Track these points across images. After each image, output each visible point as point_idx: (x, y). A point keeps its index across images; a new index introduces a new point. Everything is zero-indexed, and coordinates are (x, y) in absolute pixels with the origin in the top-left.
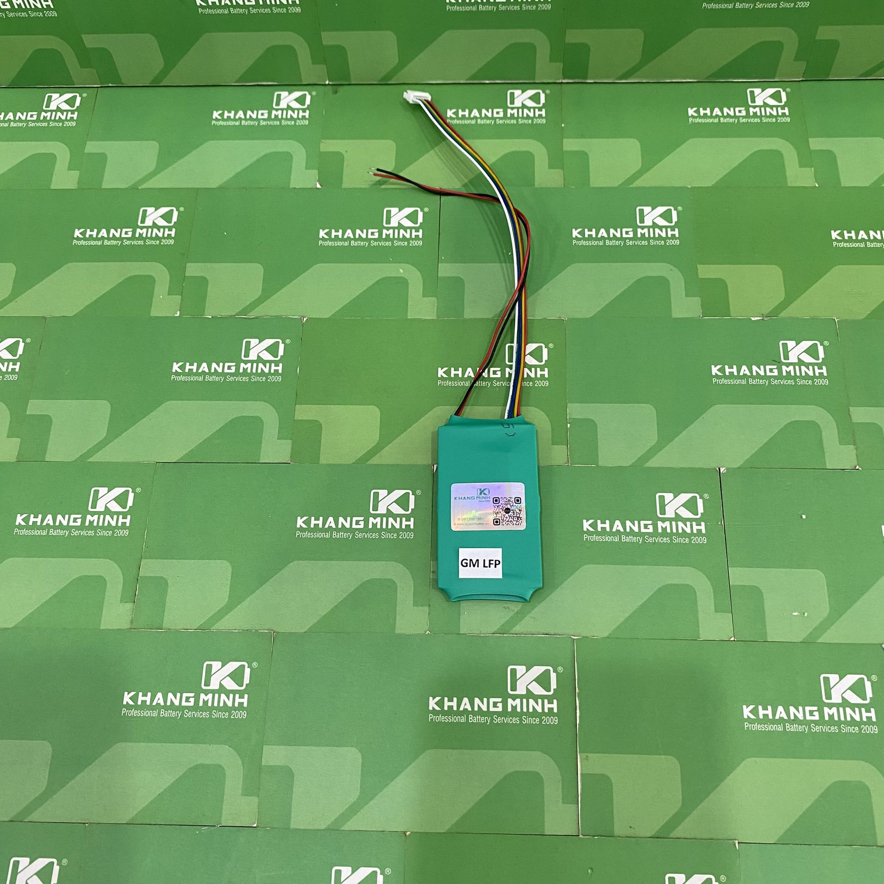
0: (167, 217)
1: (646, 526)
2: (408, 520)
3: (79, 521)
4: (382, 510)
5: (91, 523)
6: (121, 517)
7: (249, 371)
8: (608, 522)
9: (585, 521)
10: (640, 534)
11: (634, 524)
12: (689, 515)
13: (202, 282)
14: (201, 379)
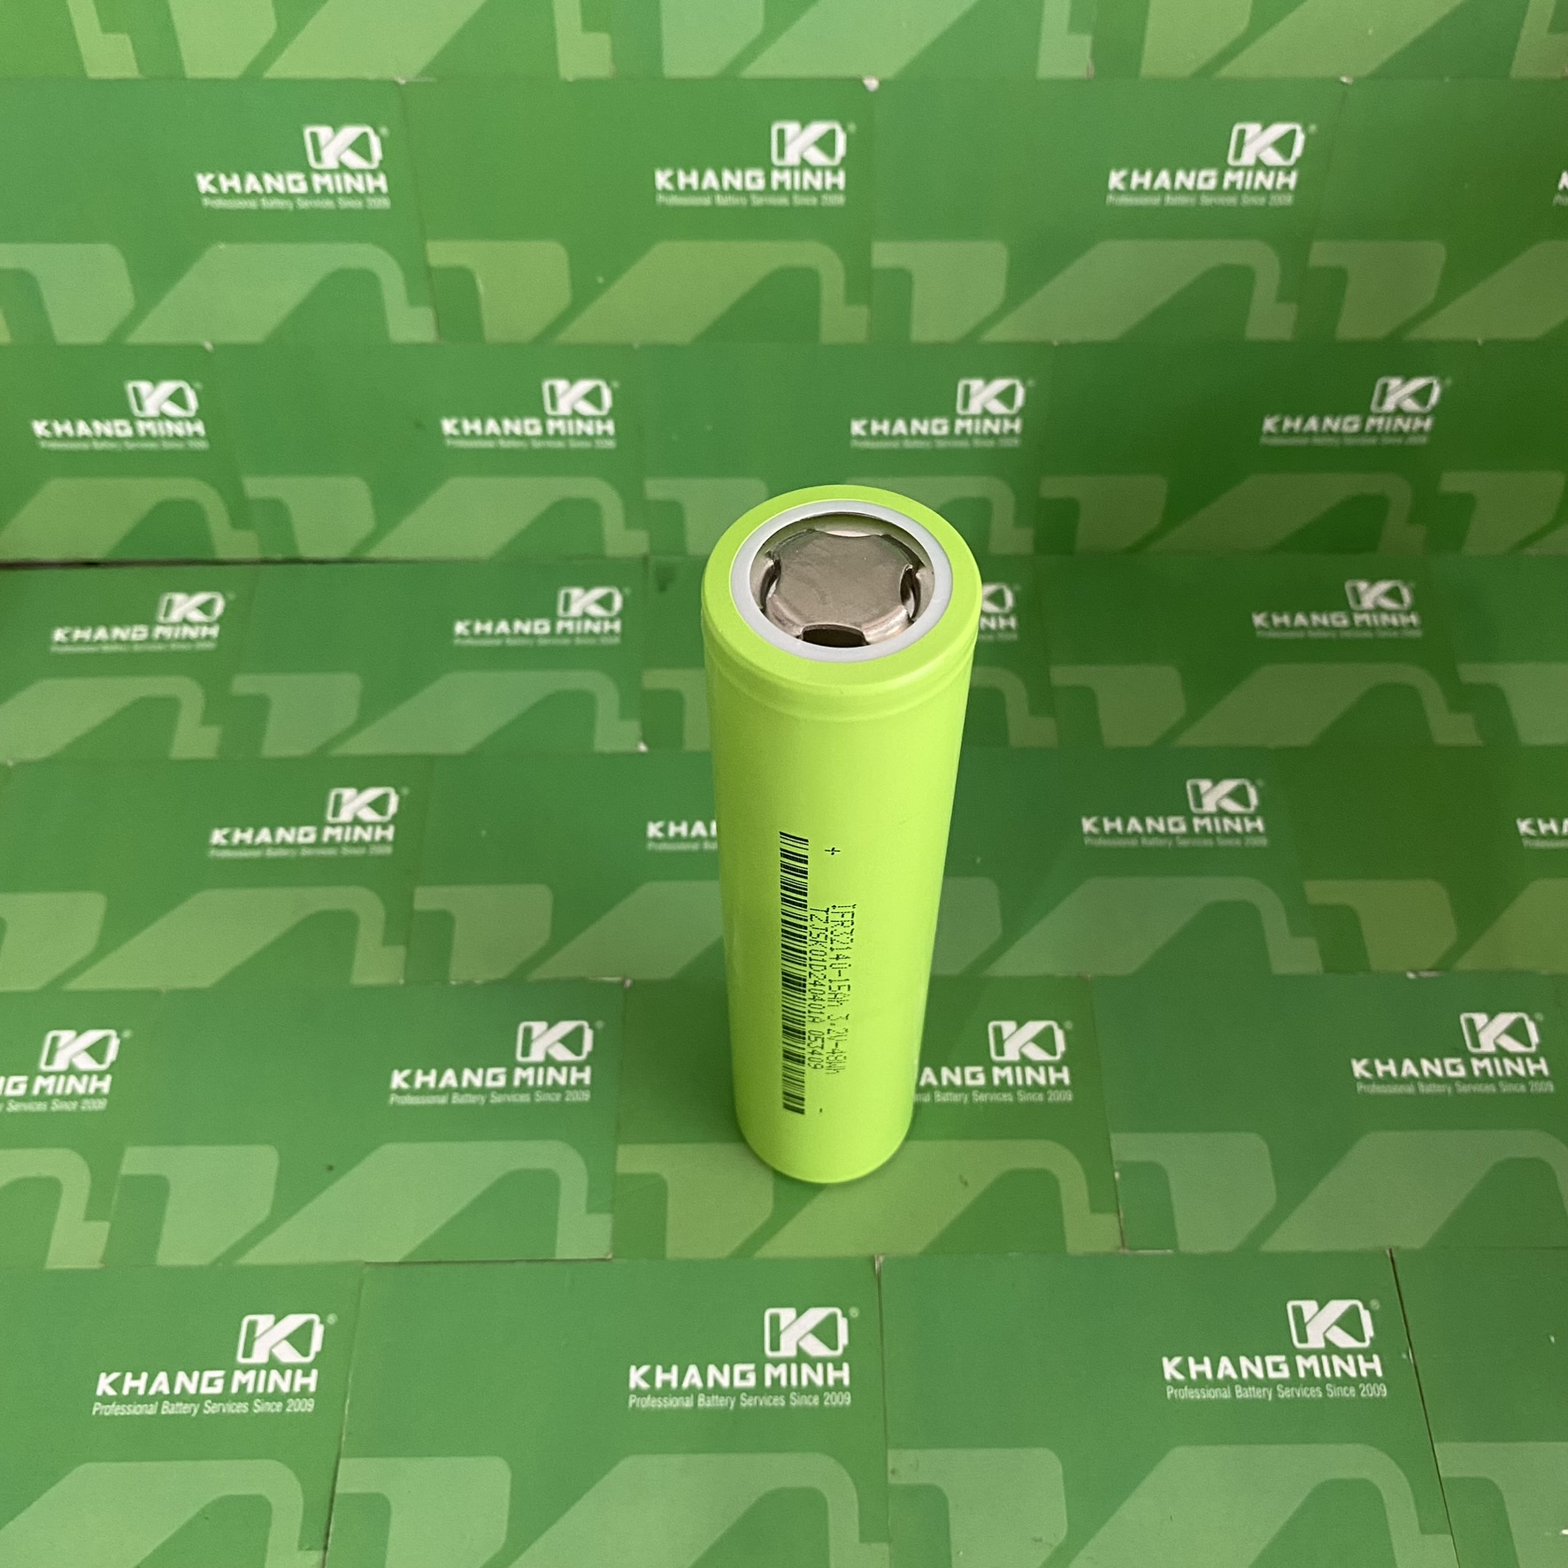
0: (379, 805)
1: (1276, 1367)
2: (838, 1368)
3: (220, 1384)
4: (787, 1350)
5: (243, 1387)
6: (299, 1372)
7: (531, 1083)
8: (1206, 1360)
9: (1165, 1360)
10: (1267, 1383)
11: (1254, 1363)
12: (1351, 1343)
13: (443, 921)
14: (443, 1100)
